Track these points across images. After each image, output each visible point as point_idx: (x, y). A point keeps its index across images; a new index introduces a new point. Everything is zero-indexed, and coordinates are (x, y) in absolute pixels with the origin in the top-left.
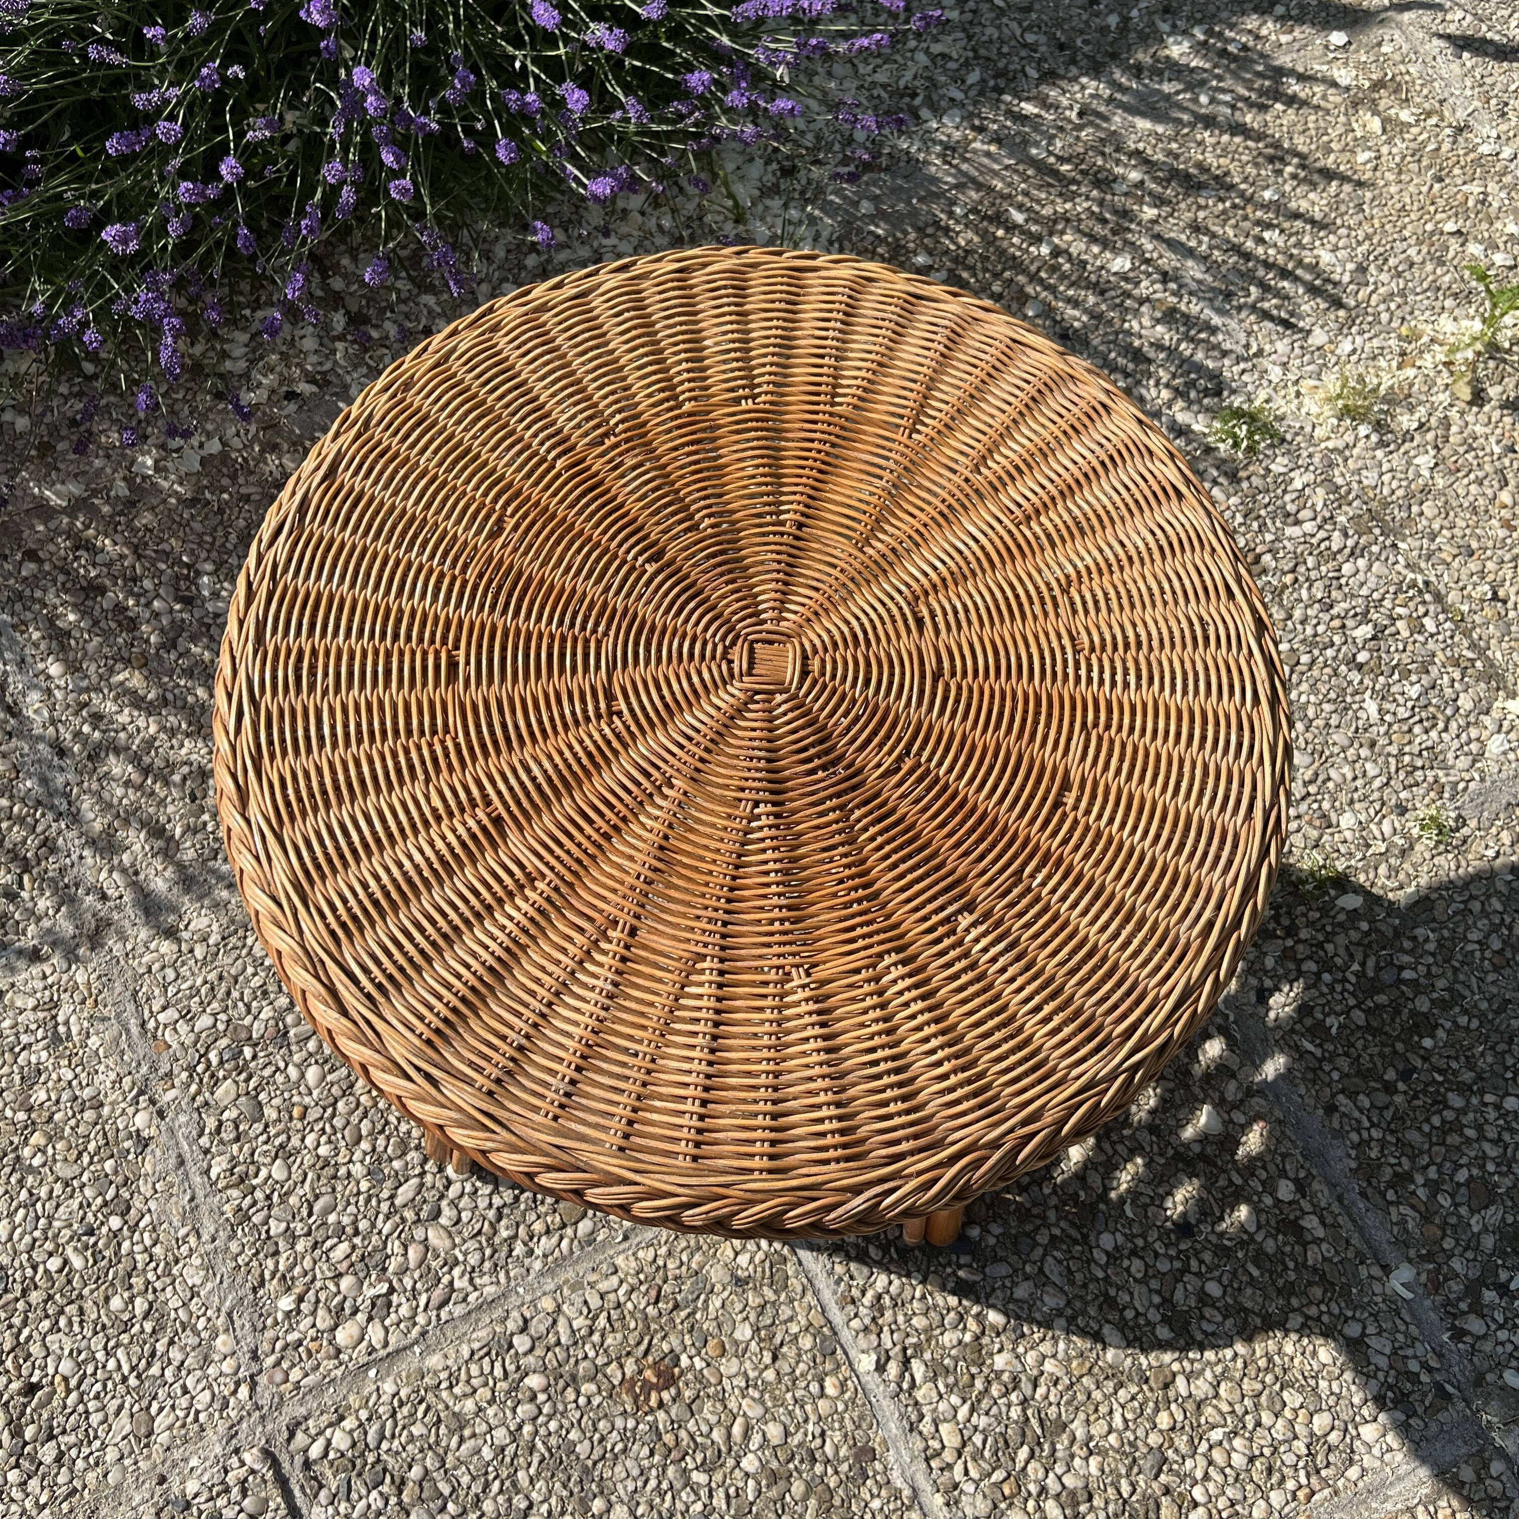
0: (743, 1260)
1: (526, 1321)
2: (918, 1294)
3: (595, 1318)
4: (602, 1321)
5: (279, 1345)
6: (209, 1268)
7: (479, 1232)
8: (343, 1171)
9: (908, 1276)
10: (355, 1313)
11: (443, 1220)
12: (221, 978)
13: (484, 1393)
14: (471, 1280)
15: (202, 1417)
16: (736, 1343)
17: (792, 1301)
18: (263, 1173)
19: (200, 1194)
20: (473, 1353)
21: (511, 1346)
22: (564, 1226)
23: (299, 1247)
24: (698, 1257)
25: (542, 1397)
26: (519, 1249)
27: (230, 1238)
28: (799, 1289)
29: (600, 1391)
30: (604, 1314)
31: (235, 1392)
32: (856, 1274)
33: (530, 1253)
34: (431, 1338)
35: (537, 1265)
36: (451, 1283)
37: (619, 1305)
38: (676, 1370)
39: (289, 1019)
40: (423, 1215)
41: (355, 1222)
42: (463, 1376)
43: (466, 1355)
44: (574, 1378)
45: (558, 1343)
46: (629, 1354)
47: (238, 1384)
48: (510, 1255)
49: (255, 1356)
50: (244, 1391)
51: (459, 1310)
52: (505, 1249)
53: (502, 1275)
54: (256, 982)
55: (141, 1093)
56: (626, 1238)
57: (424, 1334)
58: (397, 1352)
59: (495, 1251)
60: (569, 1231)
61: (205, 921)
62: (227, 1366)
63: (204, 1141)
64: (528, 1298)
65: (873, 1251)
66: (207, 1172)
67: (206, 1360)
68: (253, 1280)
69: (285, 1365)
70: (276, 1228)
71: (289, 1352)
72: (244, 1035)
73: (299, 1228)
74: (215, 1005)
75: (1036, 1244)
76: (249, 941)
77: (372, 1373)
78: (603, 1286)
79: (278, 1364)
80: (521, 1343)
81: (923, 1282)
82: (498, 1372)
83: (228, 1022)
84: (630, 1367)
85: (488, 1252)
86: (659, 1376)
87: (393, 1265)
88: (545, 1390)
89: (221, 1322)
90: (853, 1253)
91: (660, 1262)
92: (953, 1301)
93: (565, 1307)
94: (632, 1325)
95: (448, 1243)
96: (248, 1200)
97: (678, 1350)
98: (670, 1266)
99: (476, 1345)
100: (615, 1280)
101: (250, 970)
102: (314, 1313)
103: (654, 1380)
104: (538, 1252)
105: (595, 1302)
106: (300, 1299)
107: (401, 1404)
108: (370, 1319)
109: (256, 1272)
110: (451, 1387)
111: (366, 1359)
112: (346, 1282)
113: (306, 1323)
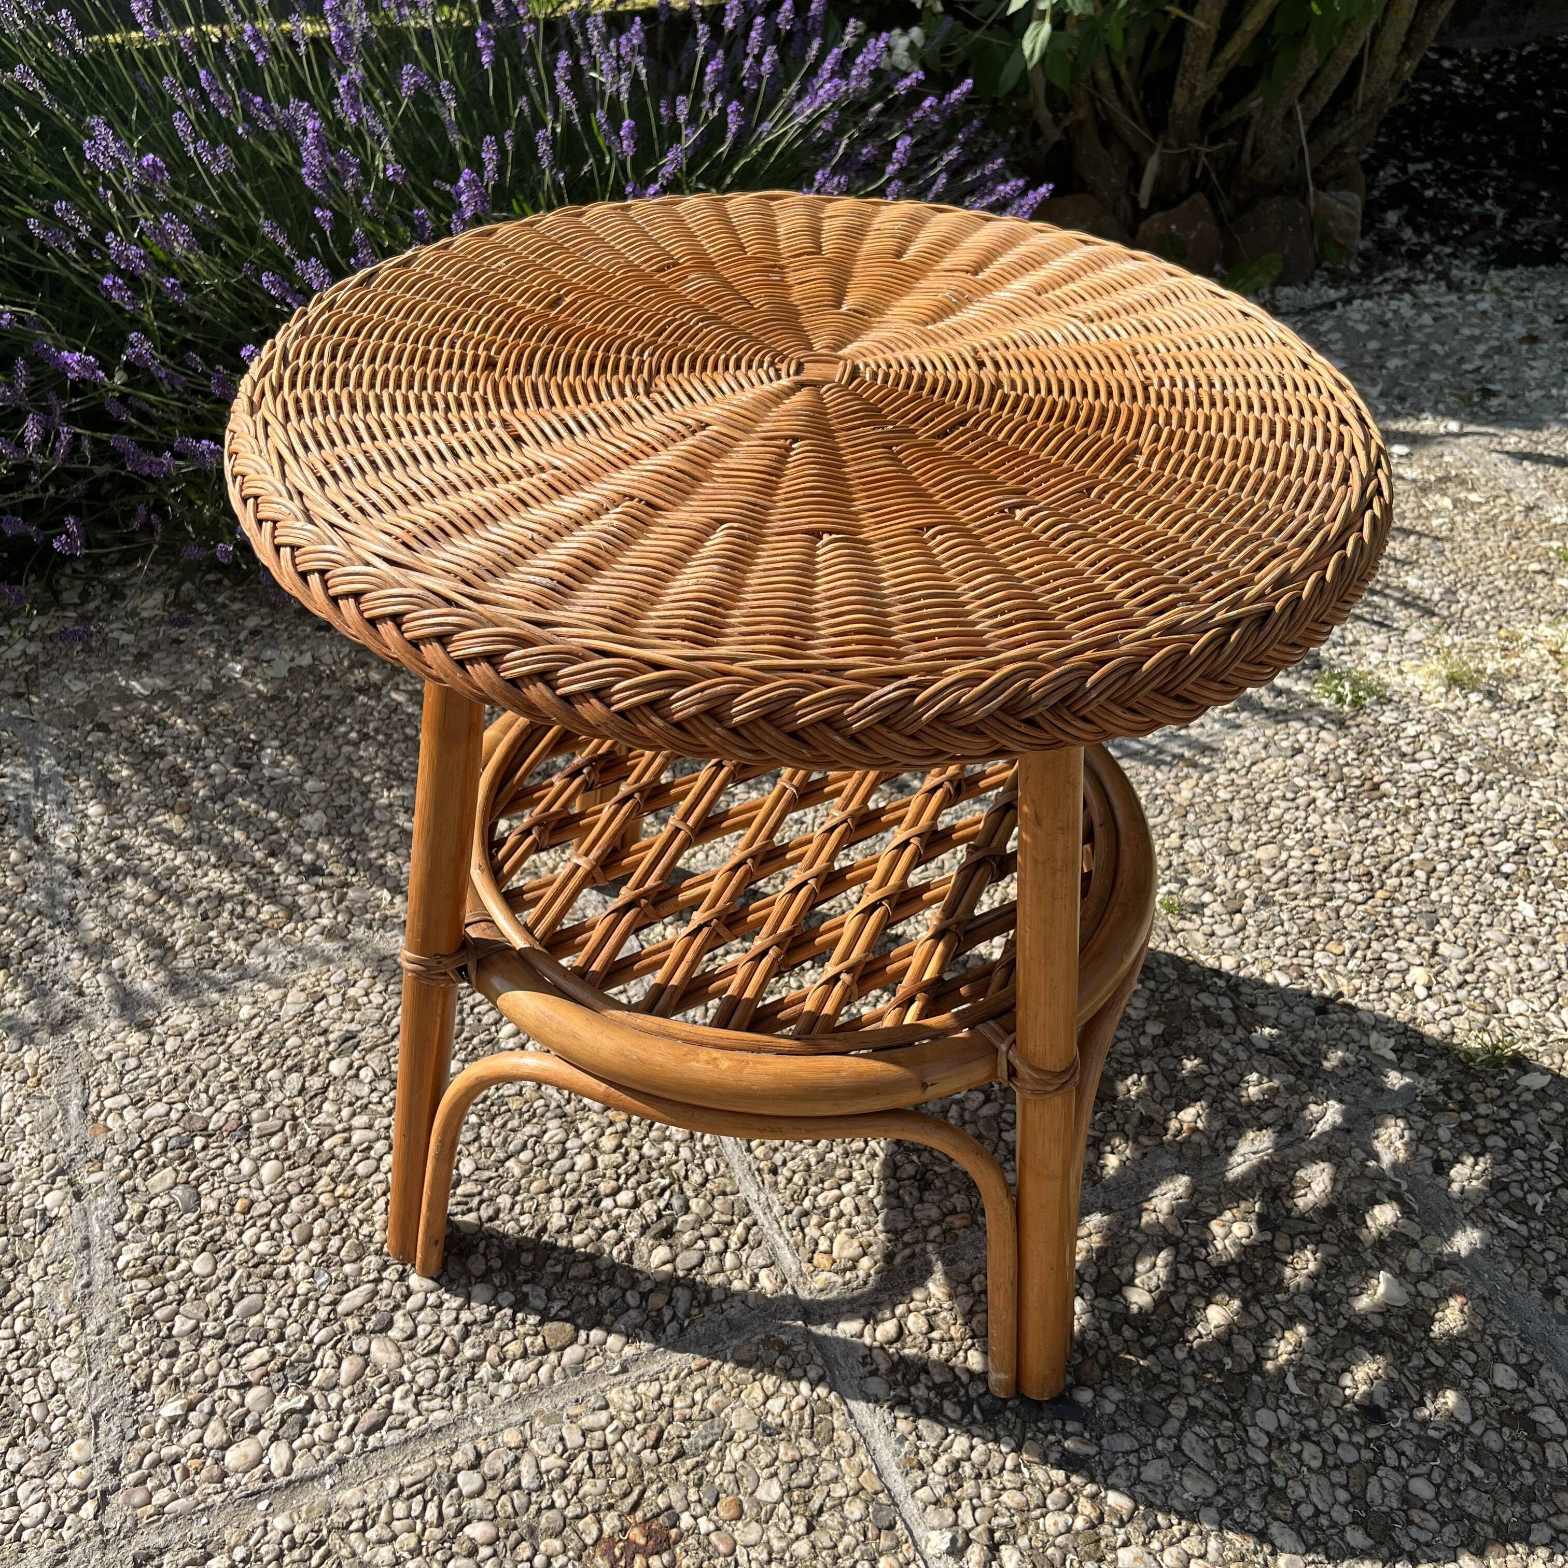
0: (775, 1405)
1: (479, 1456)
2: (1009, 1464)
3: (571, 1459)
4: (580, 1463)
5: (148, 1460)
6: (86, 1363)
7: (437, 1350)
8: (281, 1270)
9: (997, 1440)
10: (255, 1431)
11: (393, 1333)
12: (188, 1070)
13: (408, 1540)
14: (416, 1404)
15: (26, 1536)
16: (759, 1504)
17: (837, 1459)
18: (183, 1265)
19: (99, 1280)
20: (401, 1490)
21: (453, 1484)
22: (546, 1351)
23: (205, 1350)
24: (716, 1396)
25: (484, 1552)
26: (484, 1371)
27: (122, 1331)
28: (848, 1444)
29: (565, 1551)
30: (585, 1454)
31: (76, 1509)
32: (925, 1433)
33: (499, 1377)
34: (349, 1470)
35: (505, 1391)
36: (390, 1404)
37: (605, 1447)
38: (674, 1532)
39: (255, 1115)
40: (369, 1326)
41: (282, 1327)
42: (383, 1516)
43: (392, 1491)
44: (532, 1531)
45: (518, 1486)
46: (611, 1507)
47: (83, 1499)
48: (471, 1377)
49: (114, 1468)
50: (89, 1508)
51: (392, 1437)
52: (468, 1368)
53: (457, 1403)
54: (229, 1076)
55: (62, 1172)
56: (624, 1370)
57: (341, 1462)
58: (302, 1481)
59: (453, 1373)
60: (553, 1357)
61: (185, 1018)
62: (74, 1478)
63: (121, 1227)
64: (487, 1429)
65: (949, 1408)
66: (115, 1259)
67: (51, 1468)
68: (137, 1381)
69: (150, 1484)
70: (181, 1325)
71: (161, 1469)
72: (199, 1125)
73: (210, 1328)
74: (175, 1095)
75: (1168, 1416)
76: (229, 1040)
77: (262, 1505)
78: (588, 1421)
79: (141, 1482)
80: (468, 1481)
81: (1017, 1449)
82: (431, 1513)
83: (185, 1111)
84: (611, 1522)
85: (444, 1372)
86: (648, 1537)
87: (318, 1378)
88: (490, 1544)
89: (81, 1425)
90: (922, 1408)
91: (666, 1399)
92: (1058, 1475)
93: (533, 1444)
94: (620, 1471)
95: (394, 1358)
96: (156, 1292)
97: (678, 1506)
98: (678, 1404)
99: (406, 1480)
100: (603, 1416)
101: (223, 1065)
102: (204, 1426)
103: (642, 1541)
104: (508, 1377)
105: (573, 1439)
106: (191, 1407)
107: (292, 1547)
108: (275, 1438)
109: (143, 1372)
110: (364, 1529)
111: (258, 1485)
112: (252, 1395)
113: (194, 1434)
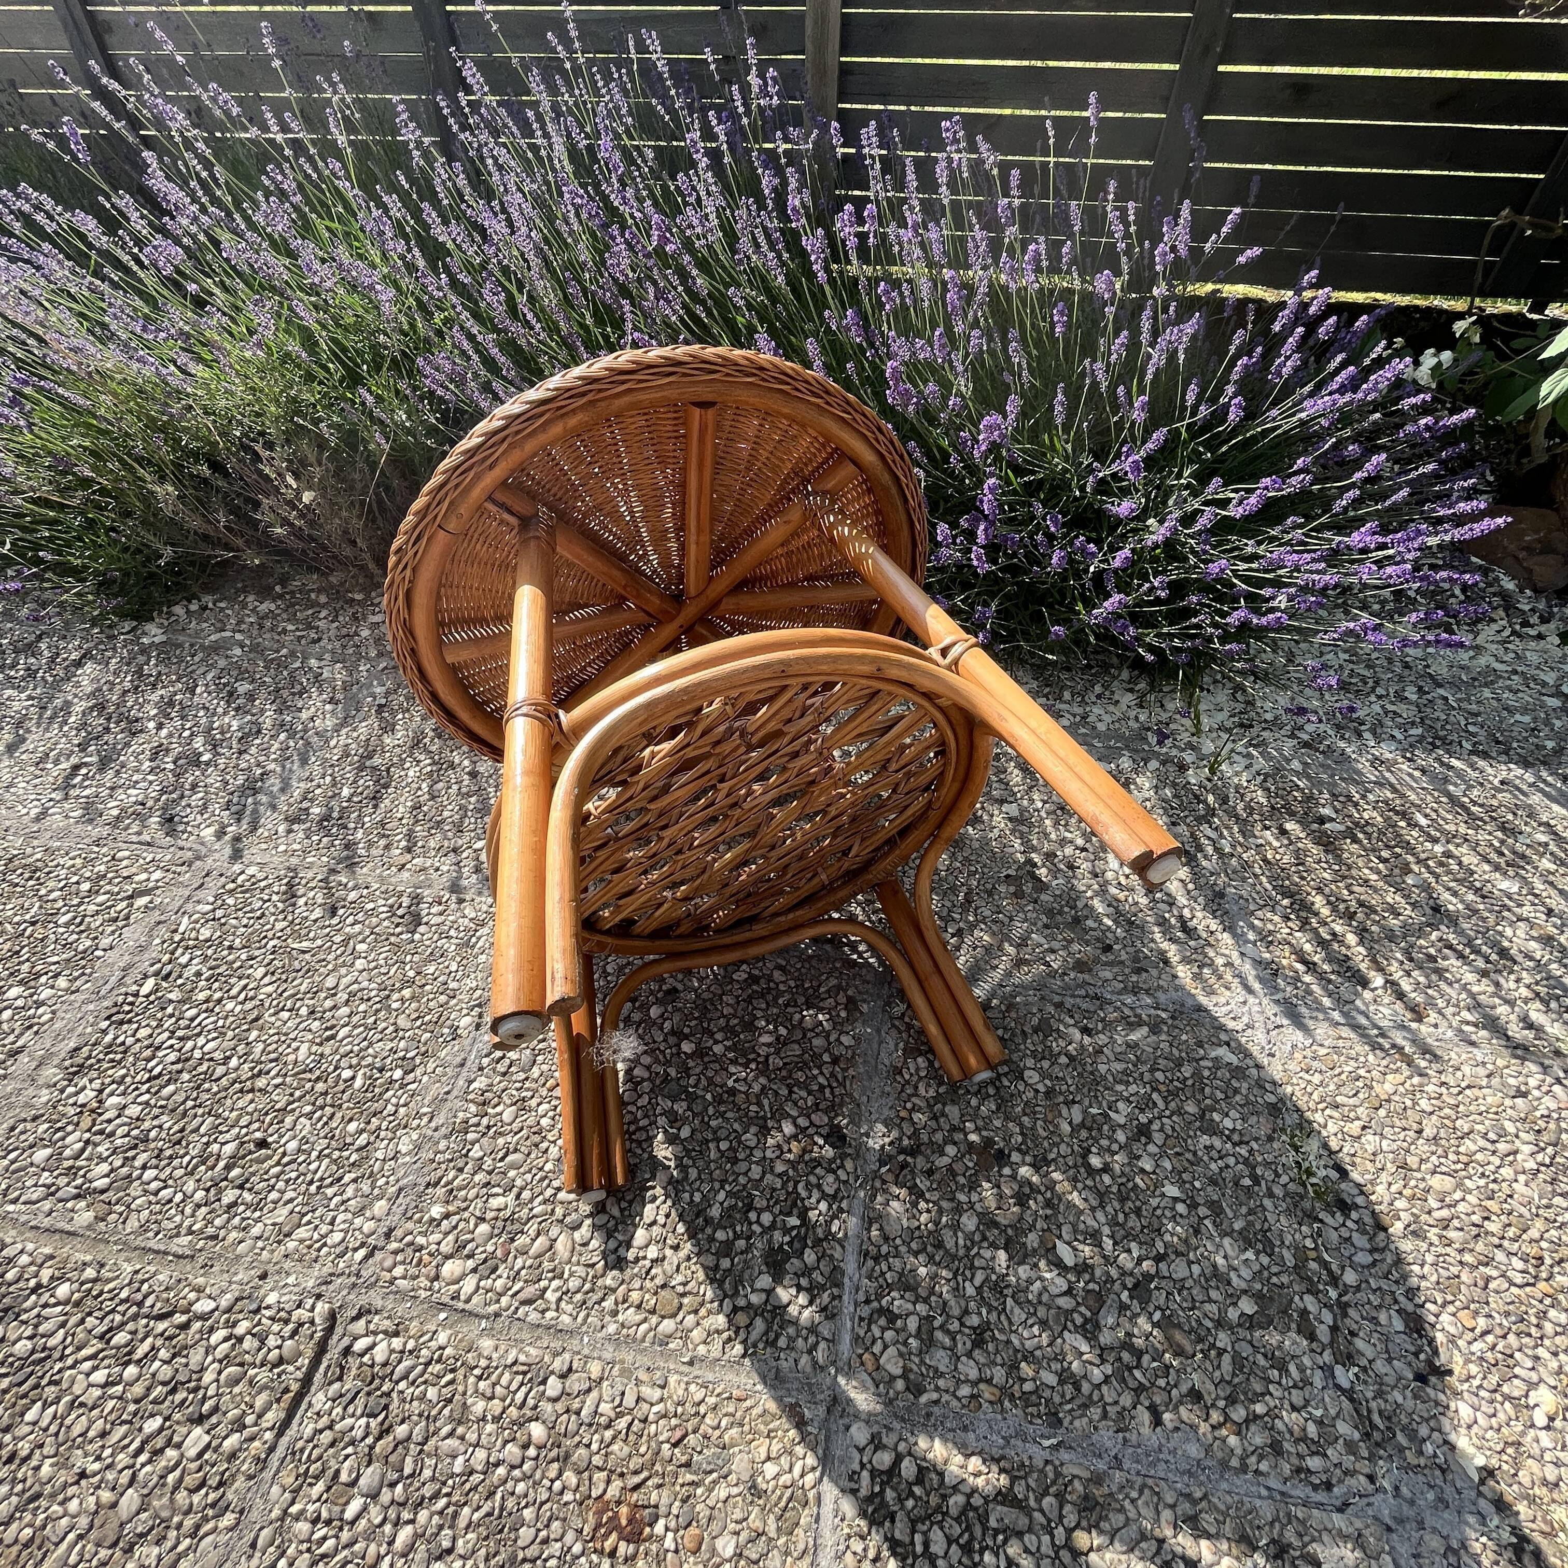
0: (770, 1469)
1: (570, 1370)
3: (620, 1415)
4: (622, 1424)
5: (409, 1238)
6: (418, 1147)
7: (593, 1266)
8: (544, 1145)
10: (469, 1257)
11: (577, 1235)
13: (496, 1406)
14: (560, 1300)
15: (325, 1250)
16: (713, 1552)
17: (787, 1553)
18: (499, 1109)
19: (455, 1093)
20: (515, 1363)
21: (544, 1382)
22: (653, 1312)
23: (477, 1178)
24: (734, 1431)
25: (532, 1452)
26: (608, 1304)
27: (446, 1137)
28: (801, 1547)
29: (575, 1491)
30: (628, 1418)
31: (355, 1250)
33: (615, 1313)
34: (498, 1325)
35: (612, 1328)
36: (545, 1289)
37: (645, 1421)
38: (647, 1530)
40: (568, 1220)
41: (522, 1189)
42: (494, 1378)
43: (509, 1361)
44: (567, 1456)
45: (578, 1413)
46: (622, 1475)
47: (363, 1245)
48: (599, 1303)
49: (388, 1235)
50: (362, 1253)
51: (533, 1317)
52: (600, 1294)
53: (582, 1315)
55: (479, 1005)
56: (691, 1363)
57: (497, 1315)
58: (470, 1314)
59: (592, 1290)
60: (654, 1319)
62: (368, 1226)
63: (485, 1061)
64: (586, 1351)
66: (471, 1082)
67: (360, 1211)
68: (433, 1177)
69: (399, 1258)
70: (476, 1152)
71: (409, 1250)
73: (488, 1163)
77: (443, 1316)
78: (646, 1391)
79: (396, 1252)
80: (553, 1386)
82: (520, 1396)
84: (614, 1490)
85: (587, 1286)
86: (630, 1522)
87: (521, 1241)
88: (539, 1448)
89: (392, 1190)
91: (702, 1410)
93: (605, 1384)
94: (643, 1450)
95: (566, 1255)
96: (474, 1120)
97: (663, 1510)
98: (708, 1420)
99: (522, 1358)
100: (657, 1394)
102: (447, 1234)
103: (624, 1522)
104: (620, 1317)
105: (629, 1401)
106: (447, 1216)
107: (439, 1361)
108: (475, 1270)
109: (439, 1173)
110: (480, 1378)
111: (446, 1299)
112: (484, 1228)
113: (437, 1237)
